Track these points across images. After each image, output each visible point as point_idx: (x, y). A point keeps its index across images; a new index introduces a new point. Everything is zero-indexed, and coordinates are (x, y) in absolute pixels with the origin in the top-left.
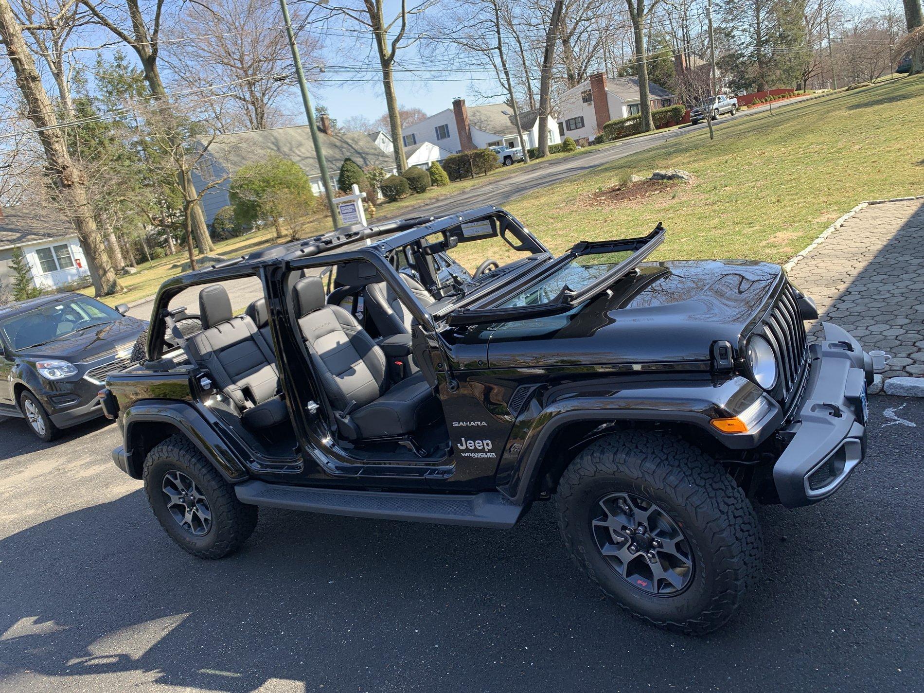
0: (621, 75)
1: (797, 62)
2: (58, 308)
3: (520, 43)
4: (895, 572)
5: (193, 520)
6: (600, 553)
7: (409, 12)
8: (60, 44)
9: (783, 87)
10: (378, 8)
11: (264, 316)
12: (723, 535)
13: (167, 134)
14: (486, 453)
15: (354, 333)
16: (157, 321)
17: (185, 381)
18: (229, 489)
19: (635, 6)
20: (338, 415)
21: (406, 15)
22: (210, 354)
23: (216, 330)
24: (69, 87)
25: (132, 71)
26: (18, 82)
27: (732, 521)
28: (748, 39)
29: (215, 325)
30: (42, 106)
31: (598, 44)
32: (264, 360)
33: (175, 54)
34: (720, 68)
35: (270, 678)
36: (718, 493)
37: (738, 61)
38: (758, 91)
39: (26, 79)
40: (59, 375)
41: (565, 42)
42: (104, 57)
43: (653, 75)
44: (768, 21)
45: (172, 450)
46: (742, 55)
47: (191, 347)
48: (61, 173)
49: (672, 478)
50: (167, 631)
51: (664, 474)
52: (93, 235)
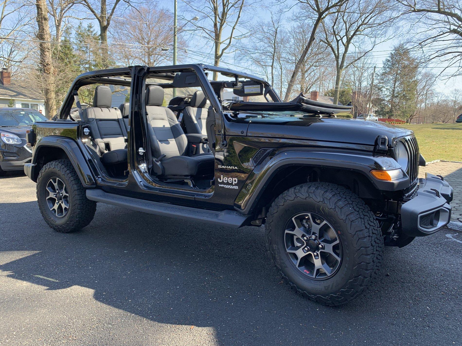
0: (326, 95)
1: (409, 109)
2: (22, 113)
3: (281, 69)
4: (451, 299)
5: (58, 208)
6: (286, 251)
7: (233, 38)
8: (63, 12)
9: (400, 119)
10: (220, 31)
11: (128, 112)
12: (365, 240)
13: (103, 62)
14: (233, 185)
15: (174, 124)
16: (70, 96)
17: (75, 127)
18: (82, 190)
19: (340, 64)
20: (154, 160)
21: (232, 39)
22: (93, 119)
23: (100, 109)
24: (62, 33)
25: (94, 34)
26: (37, 18)
27: (371, 235)
28: (388, 93)
29: (101, 107)
30: (45, 33)
31: (318, 79)
32: (121, 133)
33: (117, 33)
34: (372, 103)
35: (75, 285)
36: (365, 217)
37: (381, 102)
38: (388, 118)
39: (41, 18)
40: (11, 142)
41: (303, 74)
42: (83, 25)
43: (341, 99)
44: (399, 88)
45: (57, 165)
46: (384, 100)
47: (84, 113)
48: (46, 66)
49: (340, 203)
50: (24, 256)
51: (337, 200)
52: (52, 100)
